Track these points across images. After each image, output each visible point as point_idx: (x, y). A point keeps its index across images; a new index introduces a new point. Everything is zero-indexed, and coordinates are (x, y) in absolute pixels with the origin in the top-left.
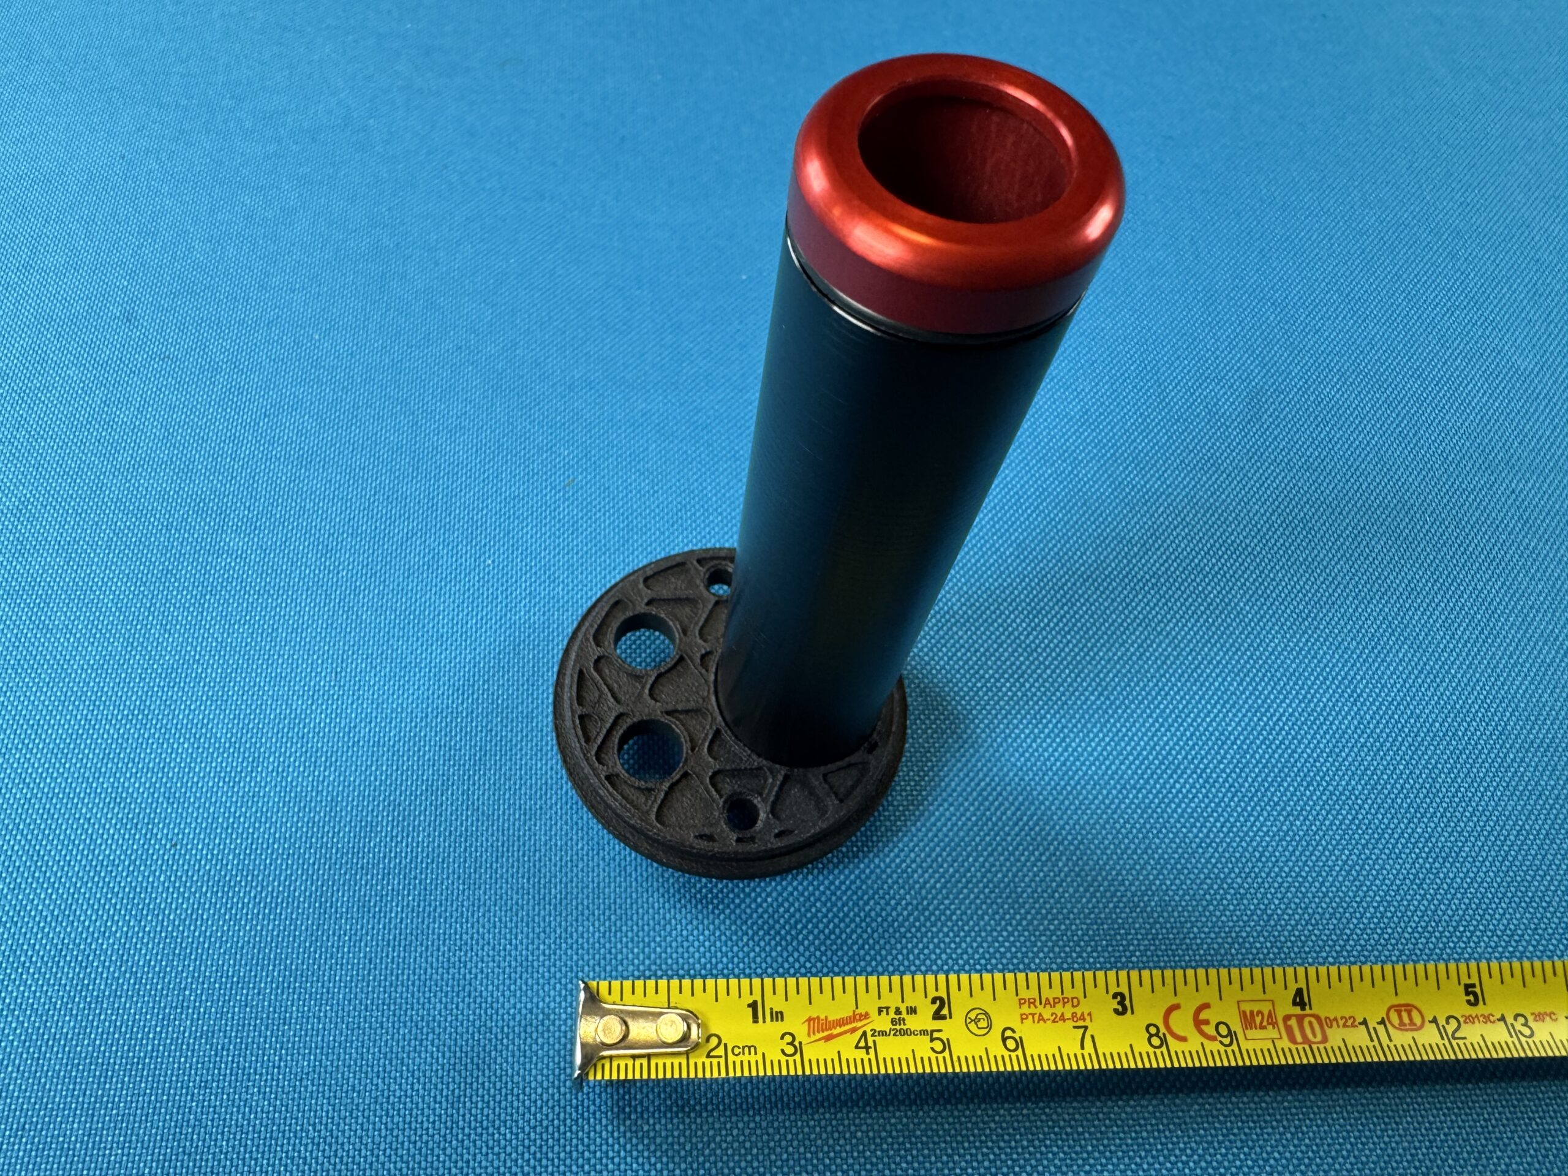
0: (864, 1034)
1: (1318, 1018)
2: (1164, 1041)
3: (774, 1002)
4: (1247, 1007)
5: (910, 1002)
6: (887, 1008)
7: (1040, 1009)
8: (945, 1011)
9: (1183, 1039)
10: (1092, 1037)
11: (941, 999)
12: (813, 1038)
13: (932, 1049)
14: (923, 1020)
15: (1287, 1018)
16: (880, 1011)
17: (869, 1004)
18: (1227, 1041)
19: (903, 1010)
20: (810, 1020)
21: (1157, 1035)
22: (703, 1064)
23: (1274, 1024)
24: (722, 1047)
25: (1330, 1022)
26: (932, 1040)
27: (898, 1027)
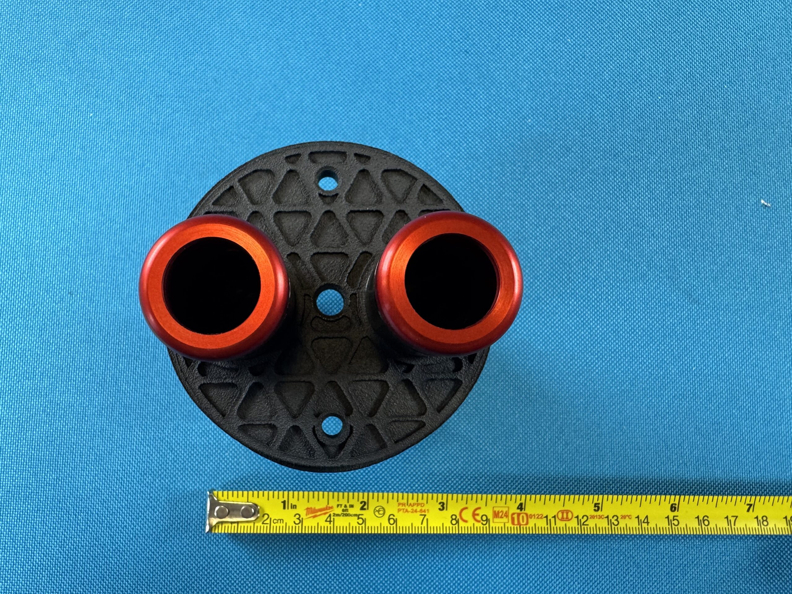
0: (330, 516)
1: (527, 514)
2: (458, 522)
3: (293, 501)
4: (497, 509)
5: (351, 503)
6: (341, 505)
7: (407, 507)
8: (366, 507)
9: (466, 521)
10: (427, 520)
11: (365, 503)
12: (308, 516)
13: (358, 523)
14: (356, 510)
15: (513, 514)
16: (338, 506)
17: (333, 503)
18: (485, 523)
19: (348, 506)
20: (307, 509)
21: (455, 519)
22: (260, 527)
23: (507, 516)
24: (269, 519)
25: (531, 516)
26: (359, 518)
27: (345, 513)
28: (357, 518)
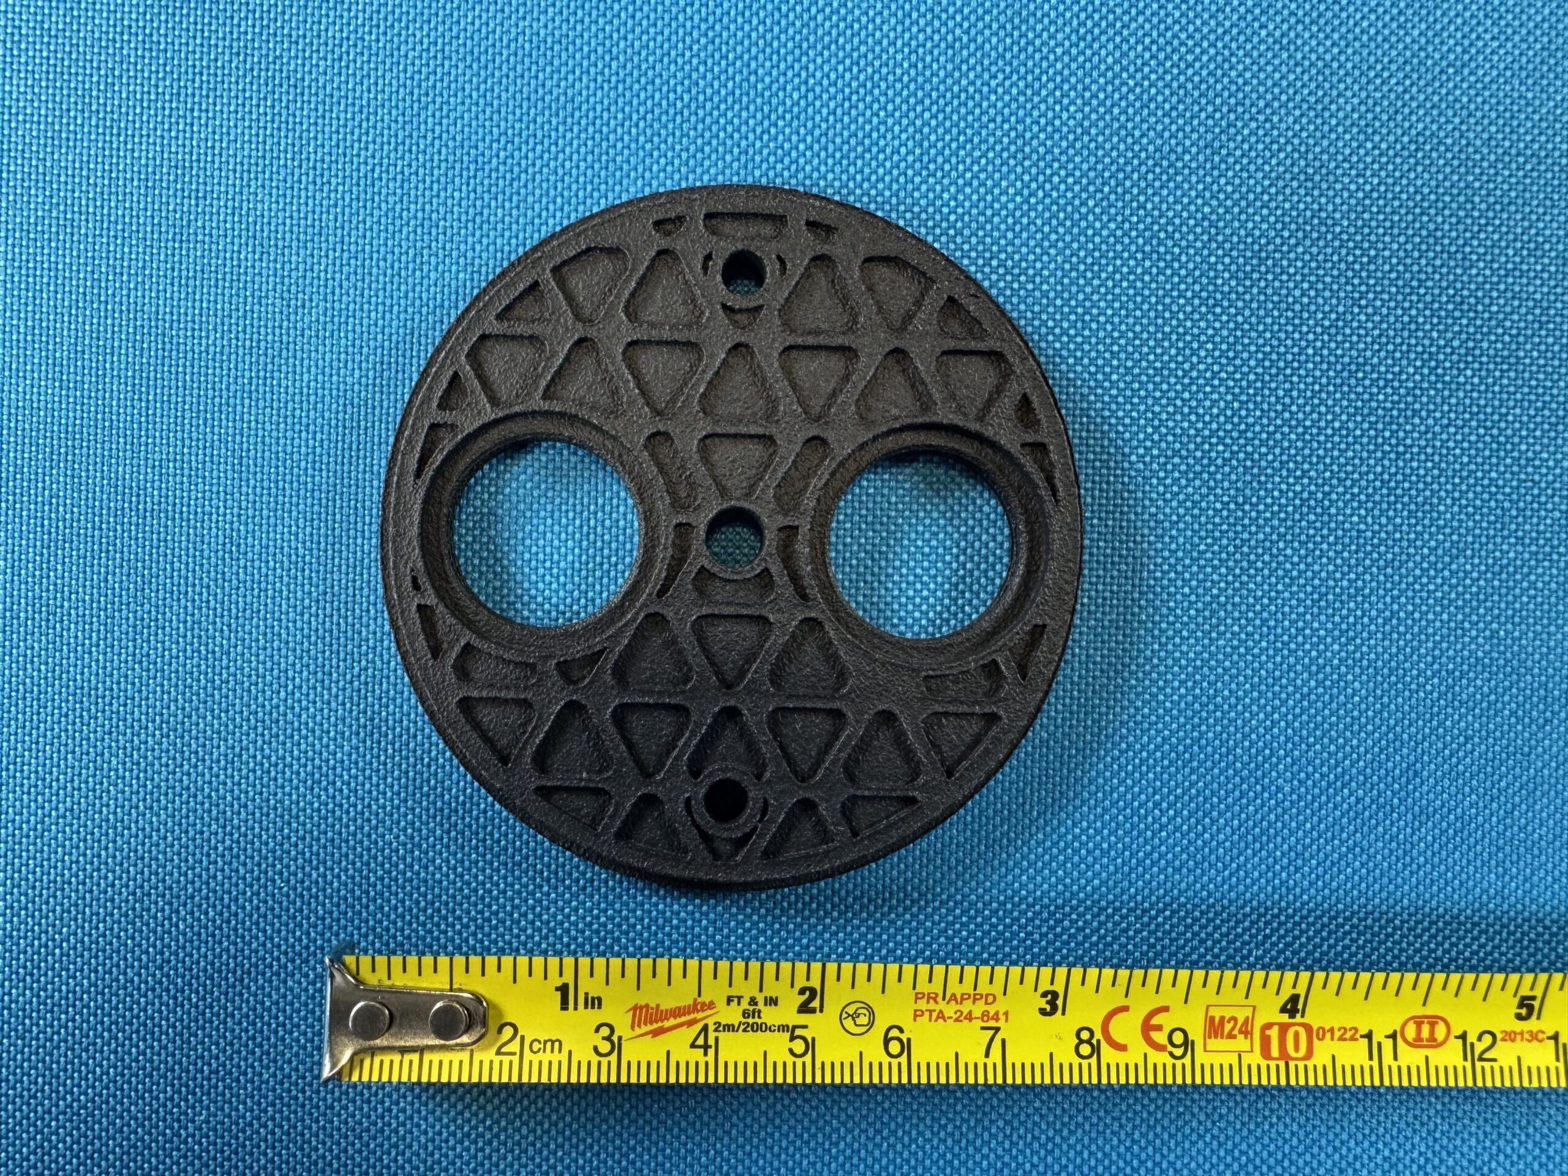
0: (705, 1028)
1: (1308, 1028)
2: (1096, 1050)
3: (589, 986)
4: (1216, 1013)
5: (768, 992)
6: (739, 998)
7: (942, 1005)
8: (816, 1004)
9: (1122, 1048)
10: (1003, 1041)
11: (813, 991)
12: (638, 1031)
13: (791, 1051)
14: (787, 1013)
15: (1269, 1026)
16: (729, 1000)
17: (716, 991)
18: (1178, 1052)
19: (760, 999)
20: (635, 1008)
21: (1089, 1042)
22: (491, 1062)
23: (1246, 1032)
24: (518, 1038)
25: (1322, 1033)
26: (793, 1038)
27: (751, 1021)
28: (787, 1035)
